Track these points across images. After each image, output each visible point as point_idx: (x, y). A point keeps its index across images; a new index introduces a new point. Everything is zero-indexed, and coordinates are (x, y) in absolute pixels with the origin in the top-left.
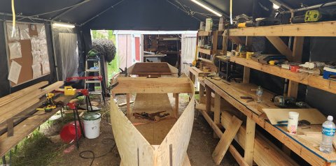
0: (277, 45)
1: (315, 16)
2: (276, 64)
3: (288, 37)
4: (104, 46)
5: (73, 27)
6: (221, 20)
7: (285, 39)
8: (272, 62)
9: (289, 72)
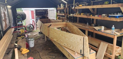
0: (91, 11)
1: (107, 3)
2: (92, 16)
3: (94, 9)
4: (22, 14)
5: (11, 7)
6: (67, 4)
7: (93, 9)
8: (91, 15)
9: (98, 17)
